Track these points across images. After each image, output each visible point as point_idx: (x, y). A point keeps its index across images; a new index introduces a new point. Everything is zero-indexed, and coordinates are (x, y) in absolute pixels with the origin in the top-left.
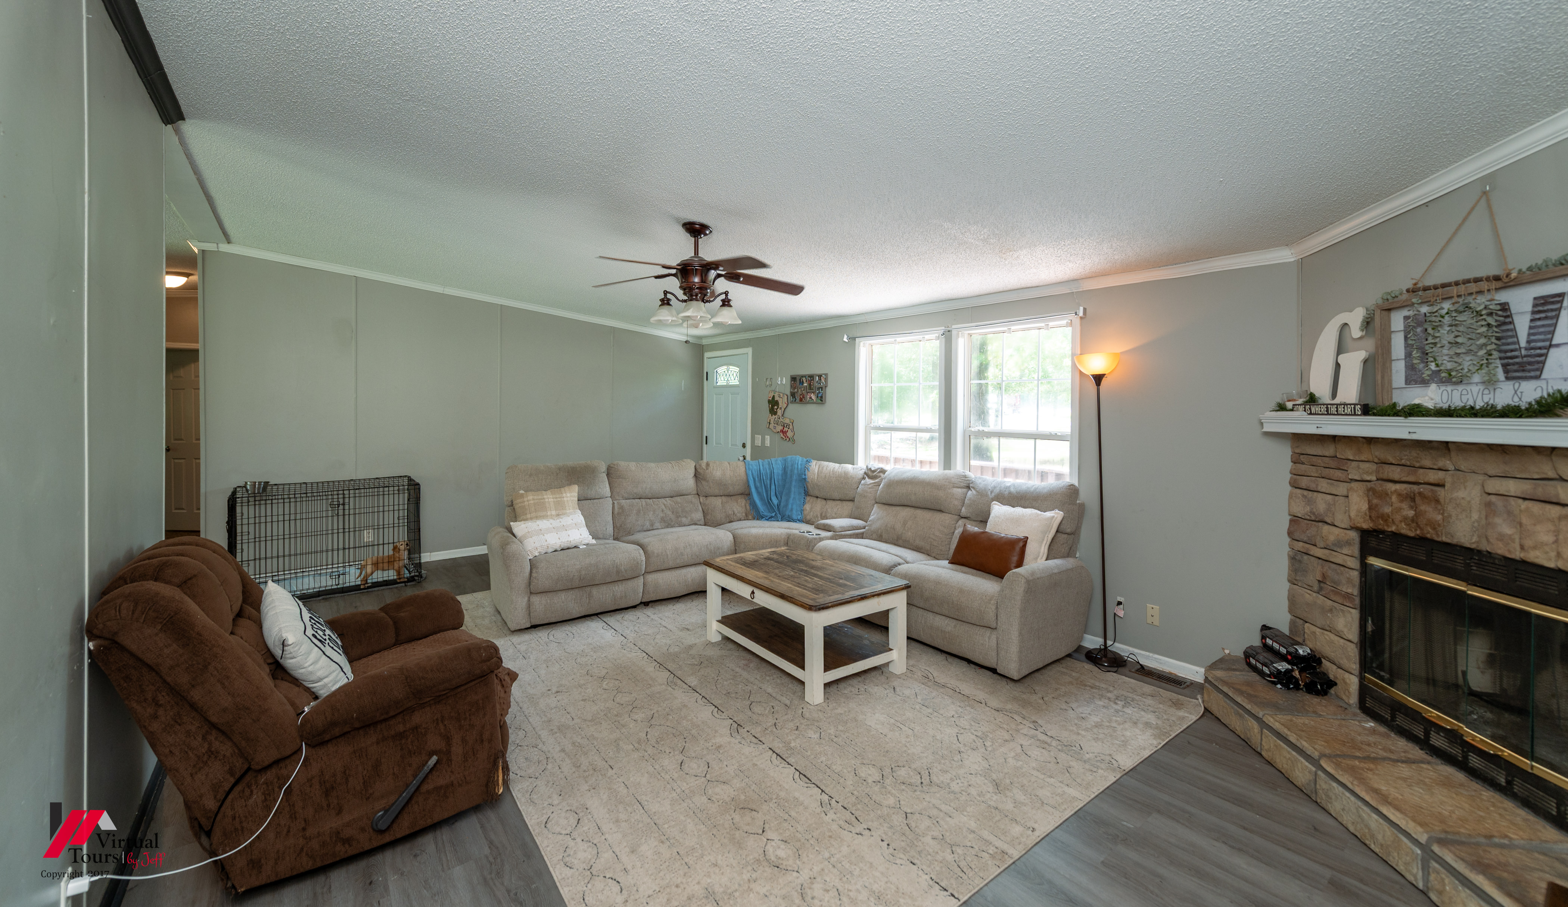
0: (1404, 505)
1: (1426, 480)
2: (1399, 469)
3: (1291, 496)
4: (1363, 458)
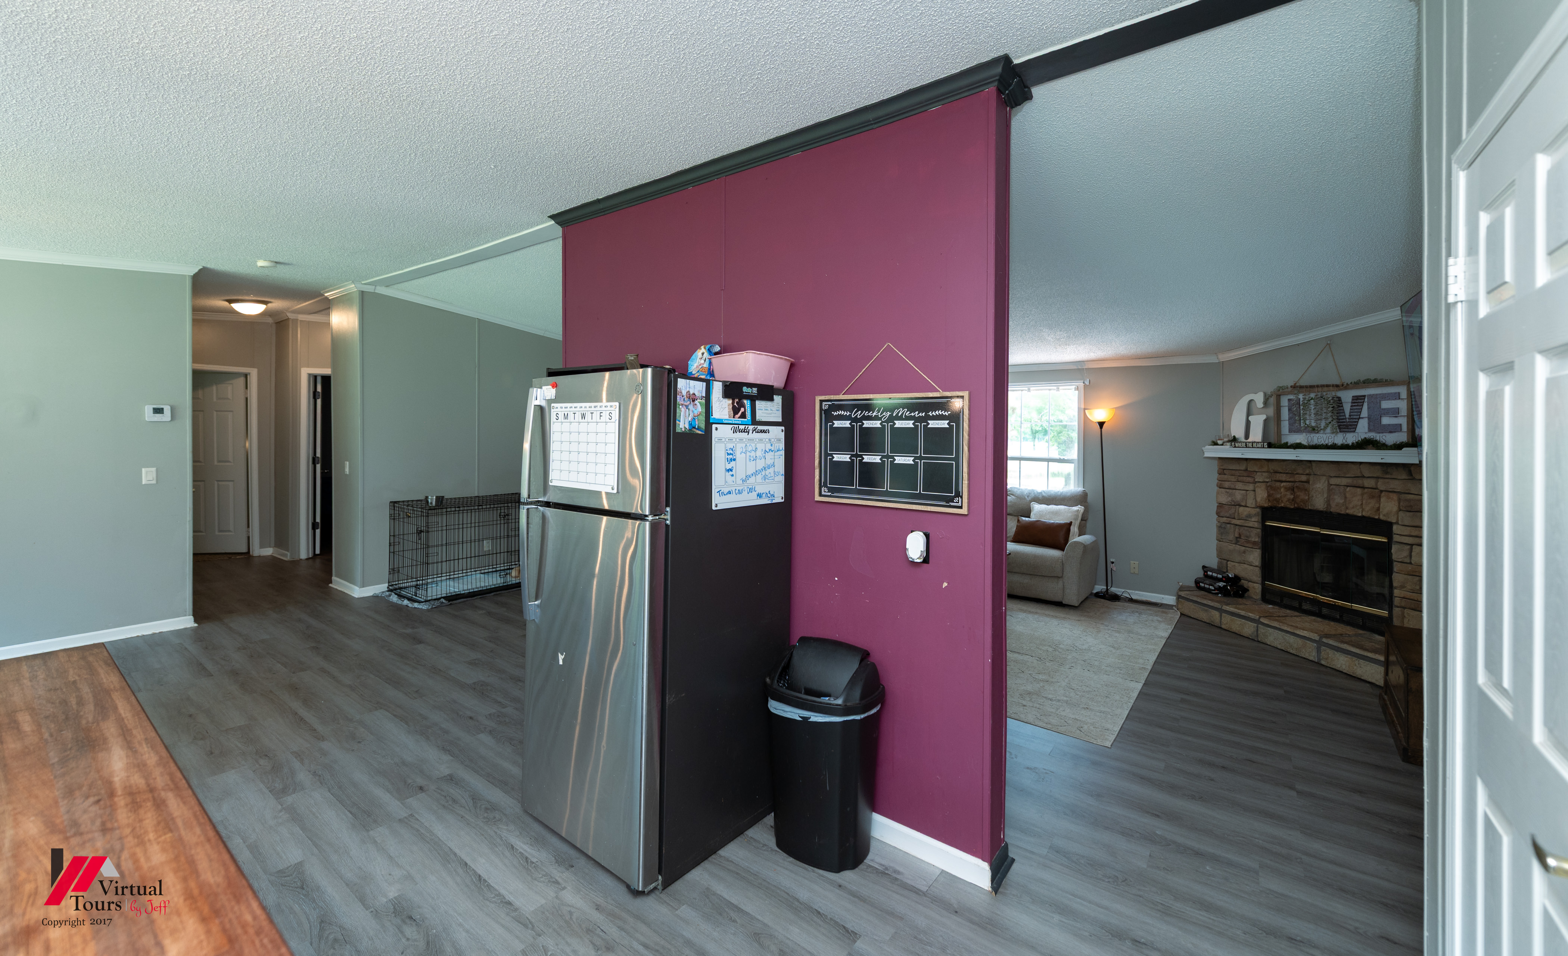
0: (1288, 493)
1: (1300, 480)
2: (1285, 475)
3: (1218, 493)
4: (1264, 470)
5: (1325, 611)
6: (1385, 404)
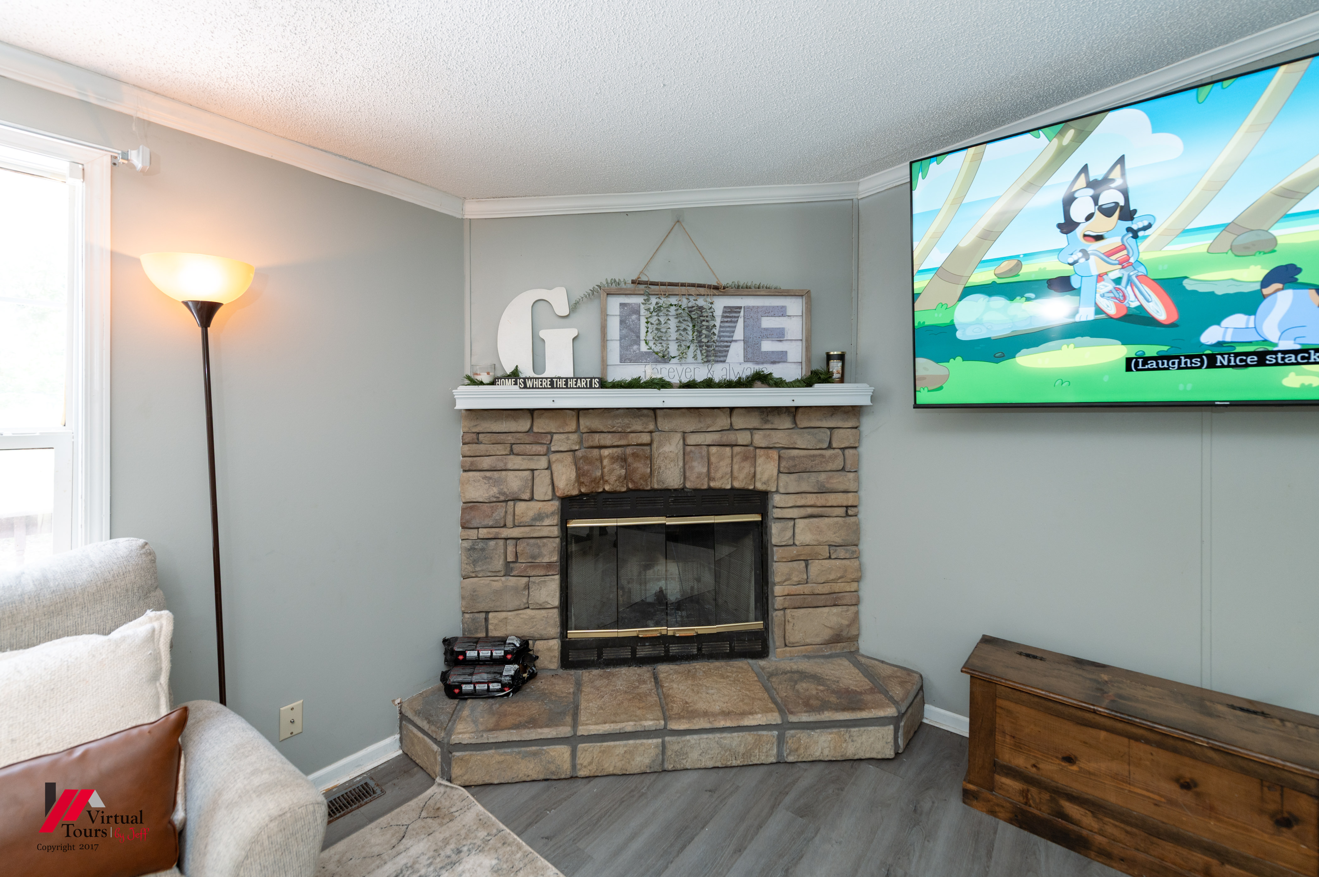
0: (616, 466)
2: (610, 436)
3: (462, 483)
4: (570, 430)
5: (674, 649)
6: (767, 323)
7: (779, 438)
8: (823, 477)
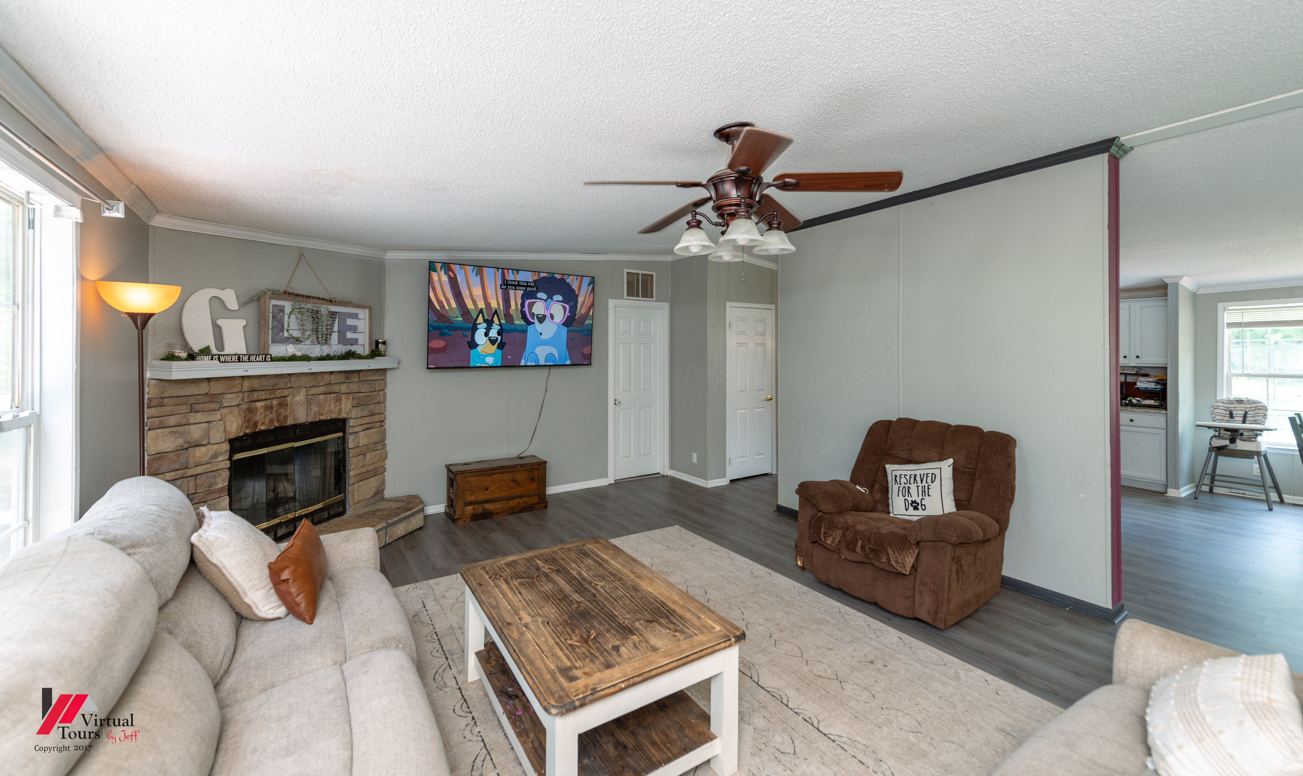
0: (267, 413)
1: (281, 395)
4: (238, 391)
6: (350, 322)
7: (354, 387)
8: (372, 406)
